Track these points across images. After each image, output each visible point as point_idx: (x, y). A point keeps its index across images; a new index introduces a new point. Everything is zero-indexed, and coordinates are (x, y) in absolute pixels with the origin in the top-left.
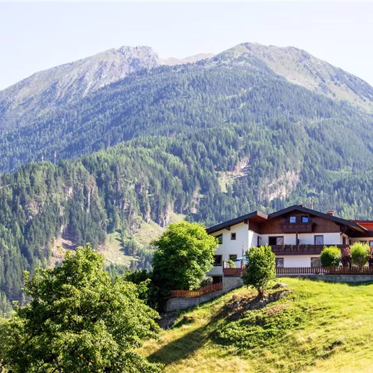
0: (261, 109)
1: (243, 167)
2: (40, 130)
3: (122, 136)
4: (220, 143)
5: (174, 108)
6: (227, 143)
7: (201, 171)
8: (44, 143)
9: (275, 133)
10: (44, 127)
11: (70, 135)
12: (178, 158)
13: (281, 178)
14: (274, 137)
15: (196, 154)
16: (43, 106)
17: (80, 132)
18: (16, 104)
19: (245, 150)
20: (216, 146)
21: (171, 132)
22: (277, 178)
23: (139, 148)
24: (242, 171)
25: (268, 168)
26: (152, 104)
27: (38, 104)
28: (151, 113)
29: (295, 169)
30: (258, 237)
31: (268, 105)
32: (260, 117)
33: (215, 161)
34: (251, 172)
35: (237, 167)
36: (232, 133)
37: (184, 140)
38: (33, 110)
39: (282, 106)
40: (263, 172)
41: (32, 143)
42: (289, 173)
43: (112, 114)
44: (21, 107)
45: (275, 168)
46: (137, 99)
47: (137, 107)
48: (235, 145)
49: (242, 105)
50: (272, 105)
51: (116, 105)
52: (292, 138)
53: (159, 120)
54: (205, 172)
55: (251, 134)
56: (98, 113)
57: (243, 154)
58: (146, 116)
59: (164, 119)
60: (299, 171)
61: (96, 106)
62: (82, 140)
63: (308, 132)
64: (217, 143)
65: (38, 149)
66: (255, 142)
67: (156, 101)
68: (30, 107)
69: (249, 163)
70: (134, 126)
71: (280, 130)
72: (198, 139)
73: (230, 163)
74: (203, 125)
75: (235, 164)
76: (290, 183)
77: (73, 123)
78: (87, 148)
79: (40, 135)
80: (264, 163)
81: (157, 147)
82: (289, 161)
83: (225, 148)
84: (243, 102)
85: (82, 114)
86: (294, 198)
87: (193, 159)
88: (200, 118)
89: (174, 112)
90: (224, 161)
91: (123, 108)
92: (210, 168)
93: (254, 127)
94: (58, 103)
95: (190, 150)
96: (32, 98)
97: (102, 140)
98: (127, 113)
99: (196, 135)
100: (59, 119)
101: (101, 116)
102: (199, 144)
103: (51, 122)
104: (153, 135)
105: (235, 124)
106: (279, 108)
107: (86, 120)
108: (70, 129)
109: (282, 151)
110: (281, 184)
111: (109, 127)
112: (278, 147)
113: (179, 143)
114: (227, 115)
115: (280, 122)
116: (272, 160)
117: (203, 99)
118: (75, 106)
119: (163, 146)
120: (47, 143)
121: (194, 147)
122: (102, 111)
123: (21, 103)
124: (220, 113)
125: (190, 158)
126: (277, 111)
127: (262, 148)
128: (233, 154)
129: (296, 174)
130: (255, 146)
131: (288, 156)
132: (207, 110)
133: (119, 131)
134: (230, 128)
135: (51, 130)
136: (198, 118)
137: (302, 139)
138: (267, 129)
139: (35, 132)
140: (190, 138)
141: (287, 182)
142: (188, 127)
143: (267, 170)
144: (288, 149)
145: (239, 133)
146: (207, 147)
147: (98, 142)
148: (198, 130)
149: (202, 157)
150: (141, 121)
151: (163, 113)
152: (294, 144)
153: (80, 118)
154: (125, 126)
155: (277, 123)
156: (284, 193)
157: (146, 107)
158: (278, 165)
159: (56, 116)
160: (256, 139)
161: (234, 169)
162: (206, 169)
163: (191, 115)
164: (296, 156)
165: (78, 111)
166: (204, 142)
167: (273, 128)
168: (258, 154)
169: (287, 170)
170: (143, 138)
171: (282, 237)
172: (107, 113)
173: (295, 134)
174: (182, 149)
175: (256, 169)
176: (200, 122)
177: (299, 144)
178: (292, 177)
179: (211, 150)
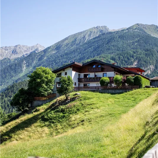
0: (142, 45)
1: (135, 64)
2: (71, 53)
3: (97, 54)
4: (128, 56)
5: (113, 45)
6: (130, 56)
7: (122, 65)
8: (72, 57)
9: (147, 53)
10: (72, 52)
11: (80, 55)
12: (114, 61)
13: (148, 67)
14: (146, 54)
15: (120, 60)
16: (72, 46)
17: (83, 54)
18: (64, 45)
19: (136, 58)
20: (126, 57)
21: (112, 53)
22: (147, 67)
23: (101, 58)
24: (135, 65)
25: (144, 64)
26: (106, 44)
27: (70, 45)
28: (106, 47)
29: (153, 65)
31: (144, 44)
32: (142, 48)
33: (126, 62)
34: (138, 65)
35: (134, 64)
36: (132, 53)
37: (116, 55)
38: (69, 47)
39: (149, 44)
40: (142, 65)
41: (68, 58)
42: (151, 66)
43: (93, 48)
44: (65, 46)
45: (146, 65)
46: (101, 43)
47: (101, 45)
48: (133, 57)
49: (136, 44)
50: (146, 43)
51: (95, 45)
52: (152, 54)
53: (109, 49)
54: (123, 66)
55: (138, 53)
56: (89, 48)
57: (136, 59)
58: (104, 48)
59: (110, 49)
60: (154, 65)
61: (89, 45)
62: (84, 56)
65: (70, 60)
66: (139, 56)
67: (108, 43)
69: (137, 63)
70: (100, 51)
71: (148, 52)
72: (121, 55)
73: (131, 63)
74: (123, 51)
75: (133, 63)
76: (151, 69)
77: (81, 51)
78: (85, 59)
79: (71, 55)
81: (107, 58)
82: (151, 61)
83: (129, 58)
84: (136, 43)
85: (84, 48)
86: (153, 74)
87: (119, 62)
88: (122, 48)
89: (113, 47)
90: (129, 62)
91: (97, 46)
92: (125, 65)
93: (140, 51)
94: (77, 45)
95: (118, 59)
96: (69, 44)
97: (90, 56)
98: (98, 47)
99: (120, 54)
100: (77, 50)
101: (90, 49)
102: (121, 56)
103: (74, 51)
104: (106, 54)
105: (133, 50)
106: (148, 45)
107: (85, 50)
108: (80, 53)
109: (149, 58)
110: (148, 69)
111: (92, 52)
112: (147, 57)
113: (114, 56)
114: (131, 47)
115: (148, 49)
116: (145, 62)
117: (123, 42)
118: (82, 46)
119: (109, 58)
120: (73, 58)
121: (119, 58)
122: (90, 47)
123: (65, 45)
124: (129, 47)
125: (118, 61)
126: (148, 46)
127: (142, 57)
128: (132, 60)
129: (153, 66)
130: (139, 57)
131: (151, 60)
132: (124, 45)
133: (96, 53)
134: (131, 51)
135: (74, 53)
136: (121, 48)
137: (156, 55)
138: (144, 51)
139: (69, 54)
140: (118, 55)
141: (150, 69)
142: (118, 51)
143: (144, 65)
144: (151, 58)
145: (134, 53)
146: (124, 58)
147: (89, 57)
148: (121, 52)
149: (122, 61)
150: (103, 50)
151: (110, 47)
152: (153, 56)
153: (84, 49)
154: (98, 51)
155: (147, 49)
156: (149, 72)
157: (105, 45)
158: (147, 63)
159: (76, 49)
160: (140, 55)
161: (133, 65)
162: (123, 65)
163: (119, 47)
164: (153, 60)
165: (83, 47)
166: (122, 56)
167: (146, 51)
168: (141, 59)
169: (150, 65)
170: (103, 55)
171: (89, 74)
172: (92, 48)
173: (153, 53)
174: (115, 58)
175: (140, 64)
176: (122, 50)
177: (155, 56)
179: (125, 59)
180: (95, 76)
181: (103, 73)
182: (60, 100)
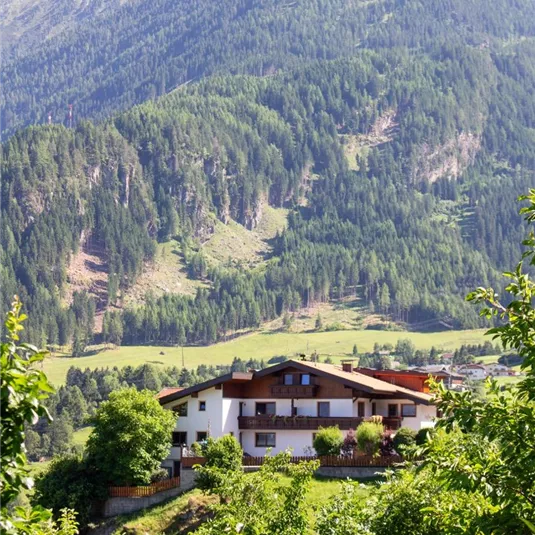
0: (418, 23)
1: (384, 126)
2: (50, 62)
3: (185, 72)
4: (347, 85)
5: (271, 24)
6: (358, 86)
7: (315, 134)
8: (56, 85)
9: (440, 66)
10: (57, 58)
11: (99, 71)
12: (275, 113)
13: (451, 144)
14: (438, 73)
15: (306, 106)
16: (55, 21)
17: (115, 66)
18: (11, 18)
19: (388, 97)
20: (339, 91)
21: (266, 66)
22: (443, 143)
23: (211, 98)
24: (385, 132)
25: (426, 126)
26: (235, 18)
27: (46, 17)
28: (232, 32)
29: (473, 128)
30: (241, 404)
31: (429, 16)
32: (417, 38)
33: (338, 118)
34: (400, 135)
35: (375, 127)
36: (366, 68)
37: (286, 81)
38: (38, 27)
39: (453, 16)
40: (419, 134)
41: (37, 86)
42: (462, 136)
43: (168, 35)
44: (19, 23)
45: (439, 129)
46: (210, 9)
47: (210, 23)
48: (371, 89)
49: (386, 18)
50: (436, 16)
51: (175, 19)
52: (469, 76)
53: (248, 45)
54: (321, 135)
55: (399, 70)
56: (145, 33)
57: (386, 103)
58: (225, 38)
59: (254, 43)
60: (480, 132)
61: (144, 21)
62: (119, 81)
63: (496, 63)
64: (342, 87)
65: (46, 95)
66: (405, 83)
67: (242, 12)
68: (33, 23)
69: (396, 120)
70: (205, 56)
71: (449, 61)
72: (309, 80)
73: (363, 120)
74: (320, 54)
75: (372, 122)
76: (465, 153)
77: (103, 51)
78: (127, 94)
79: (49, 72)
80: (421, 118)
81: (241, 95)
82: (462, 115)
83: (355, 94)
84: (388, 11)
85: (120, 35)
86: (471, 177)
87: (301, 114)
88: (315, 41)
89: (271, 30)
90: (353, 117)
91: (188, 23)
92: (330, 130)
93: (405, 56)
94: (80, 16)
95: (296, 100)
96: (37, 8)
97: (151, 81)
98: (194, 33)
99: (307, 73)
100: (80, 45)
101: (150, 39)
102: (312, 87)
103: (67, 50)
104: (234, 73)
105: (372, 53)
106: (449, 21)
107: (124, 45)
108: (100, 61)
109: (451, 97)
110: (448, 153)
111: (164, 57)
112: (445, 92)
113: (278, 86)
114: (360, 35)
115: (448, 48)
116: (434, 114)
117: (320, 6)
118: (107, 22)
119: (251, 92)
120: (61, 86)
121: (303, 93)
122: (152, 30)
123: (19, 15)
124: (349, 33)
125: (295, 113)
126: (446, 27)
127: (416, 93)
128: (369, 104)
129: (475, 136)
130: (405, 90)
131: (461, 106)
132: (326, 27)
133: (180, 66)
134: (364, 60)
135: (67, 63)
136: (311, 42)
137: (486, 76)
138: (427, 59)
139: (42, 67)
140: (296, 77)
141: (460, 150)
142: (295, 57)
143: (425, 131)
144: (461, 94)
145: (380, 68)
146: (325, 93)
147: (146, 84)
148: (311, 63)
149: (316, 111)
150: (217, 47)
151: (253, 33)
152: (472, 85)
153: (116, 41)
154: (190, 56)
155: (443, 48)
156: (454, 170)
157: (226, 23)
158: (444, 123)
159: (75, 38)
160: (408, 78)
161: (370, 130)
162: (323, 130)
163: (301, 36)
164: (474, 106)
165: (112, 31)
166: (318, 83)
167: (435, 58)
168: (410, 103)
169: (460, 130)
170: (219, 79)
171: (274, 403)
172: (161, 33)
173: (473, 69)
174: (282, 99)
175: (407, 129)
176: (315, 48)
177: (481, 84)
178: (469, 141)
179: (331, 98)
180: (294, 410)
181: (319, 403)
182: (202, 504)
